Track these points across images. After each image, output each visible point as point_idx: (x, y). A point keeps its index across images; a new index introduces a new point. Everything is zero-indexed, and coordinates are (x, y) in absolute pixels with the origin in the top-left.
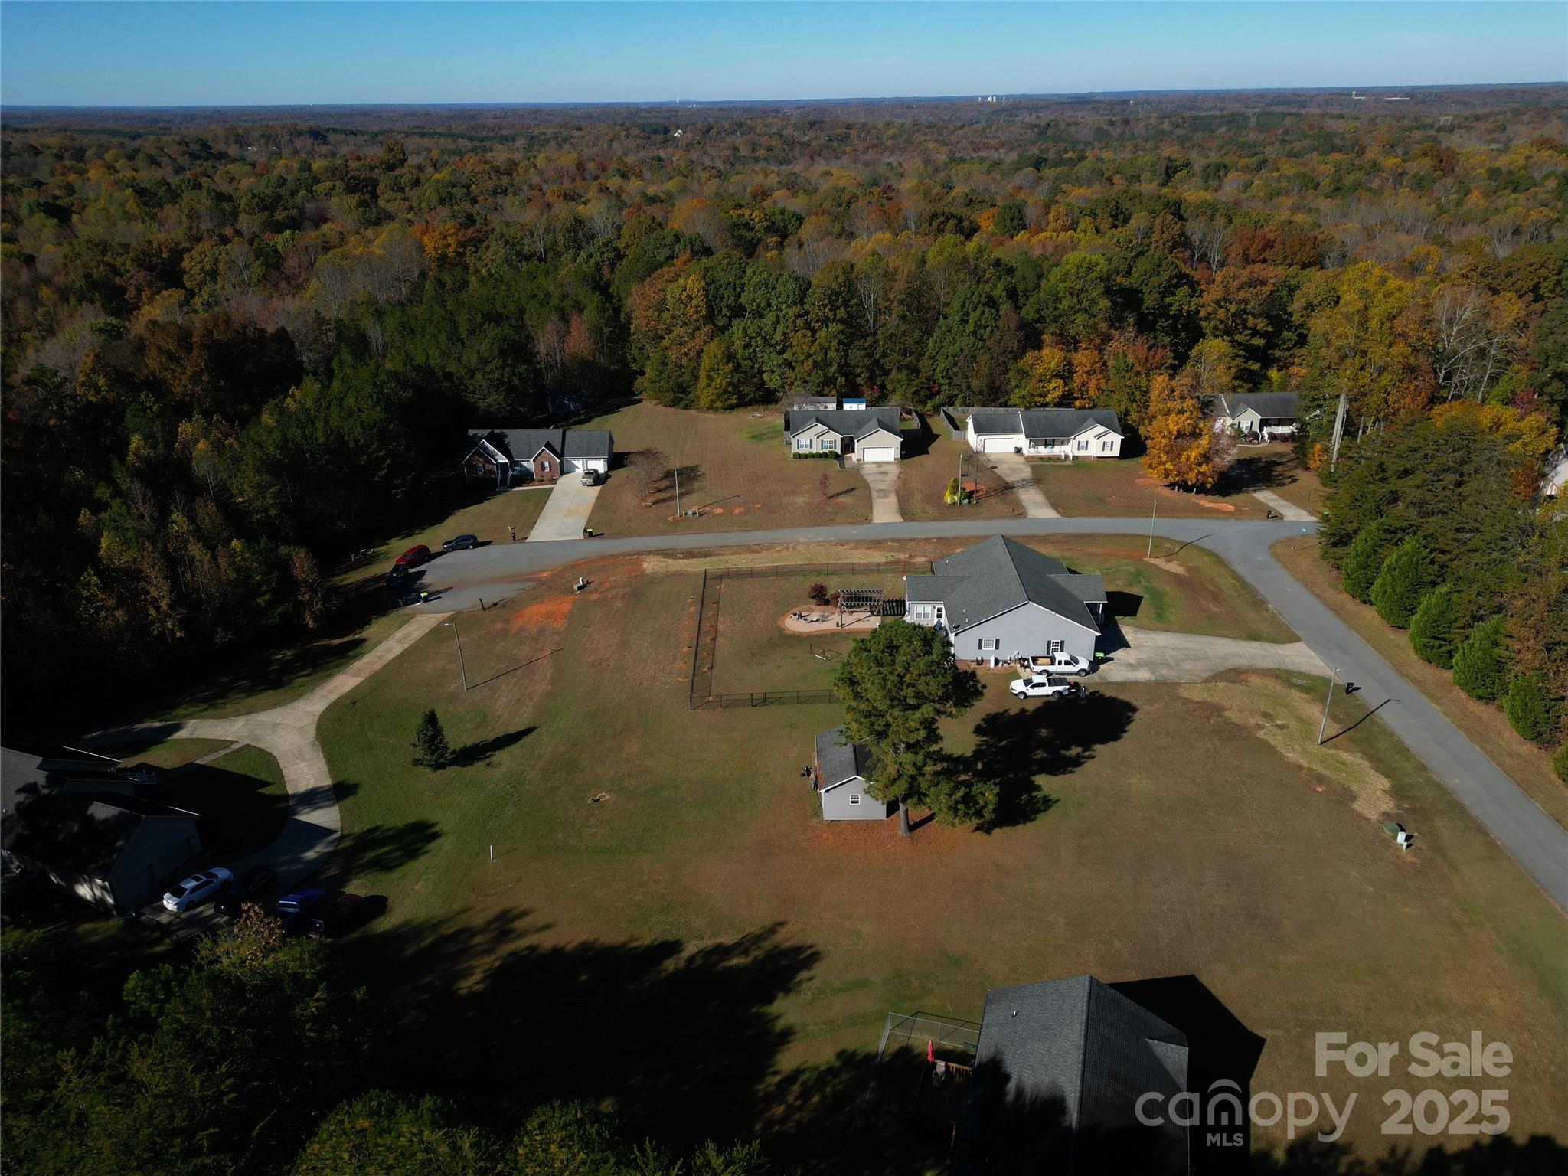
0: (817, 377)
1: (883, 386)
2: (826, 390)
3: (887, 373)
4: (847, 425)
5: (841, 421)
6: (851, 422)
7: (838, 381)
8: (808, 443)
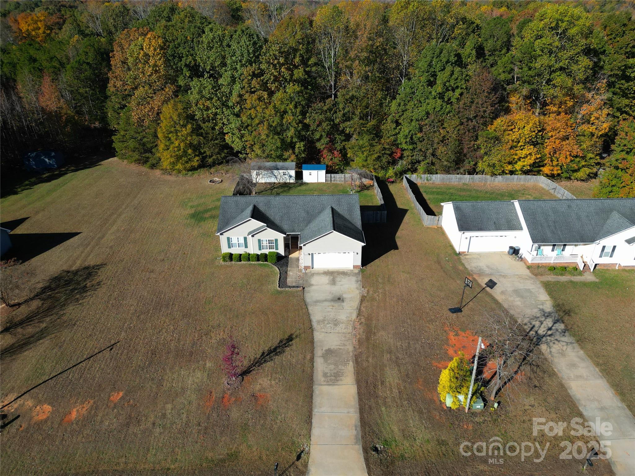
0: (274, 143)
1: (343, 153)
2: (286, 154)
3: (348, 137)
4: (293, 217)
5: (286, 212)
6: (299, 212)
7: (297, 146)
8: (242, 241)
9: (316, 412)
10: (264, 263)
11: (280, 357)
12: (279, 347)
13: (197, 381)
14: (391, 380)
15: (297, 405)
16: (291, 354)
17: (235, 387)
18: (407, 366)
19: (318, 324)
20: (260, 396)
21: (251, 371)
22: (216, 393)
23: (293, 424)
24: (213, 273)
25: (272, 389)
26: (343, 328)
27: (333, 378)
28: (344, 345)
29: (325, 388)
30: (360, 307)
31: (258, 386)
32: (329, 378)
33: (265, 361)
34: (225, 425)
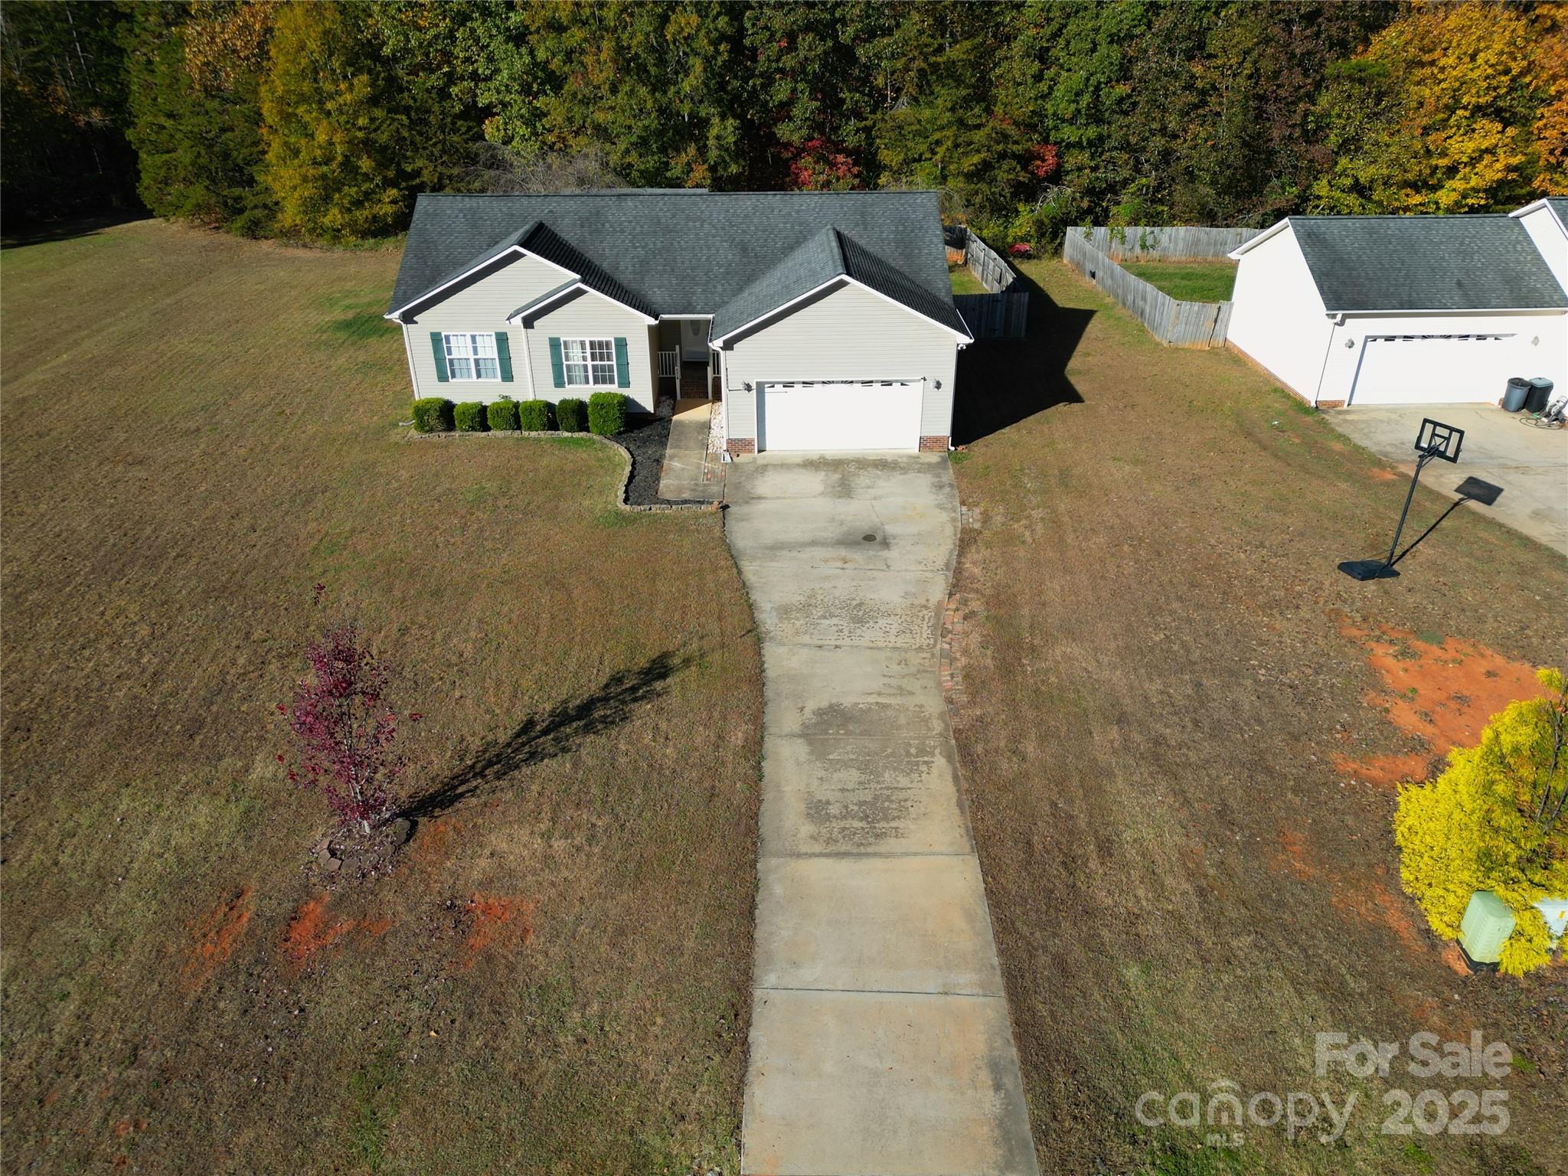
2: (678, 162)
4: (687, 264)
5: (659, 245)
6: (709, 249)
7: (714, 132)
8: (489, 350)
9: (769, 984)
10: (576, 435)
11: (604, 740)
12: (605, 700)
13: (185, 841)
14: (1148, 834)
15: (675, 951)
16: (656, 728)
17: (367, 865)
18: (1214, 773)
19: (781, 619)
20: (487, 909)
21: (462, 795)
22: (264, 896)
23: (645, 1053)
24: (374, 465)
25: (547, 875)
26: (894, 631)
27: (857, 824)
28: (901, 691)
29: (820, 872)
30: (959, 563)
31: (483, 863)
32: (837, 825)
33: (532, 755)
34: (274, 1061)
